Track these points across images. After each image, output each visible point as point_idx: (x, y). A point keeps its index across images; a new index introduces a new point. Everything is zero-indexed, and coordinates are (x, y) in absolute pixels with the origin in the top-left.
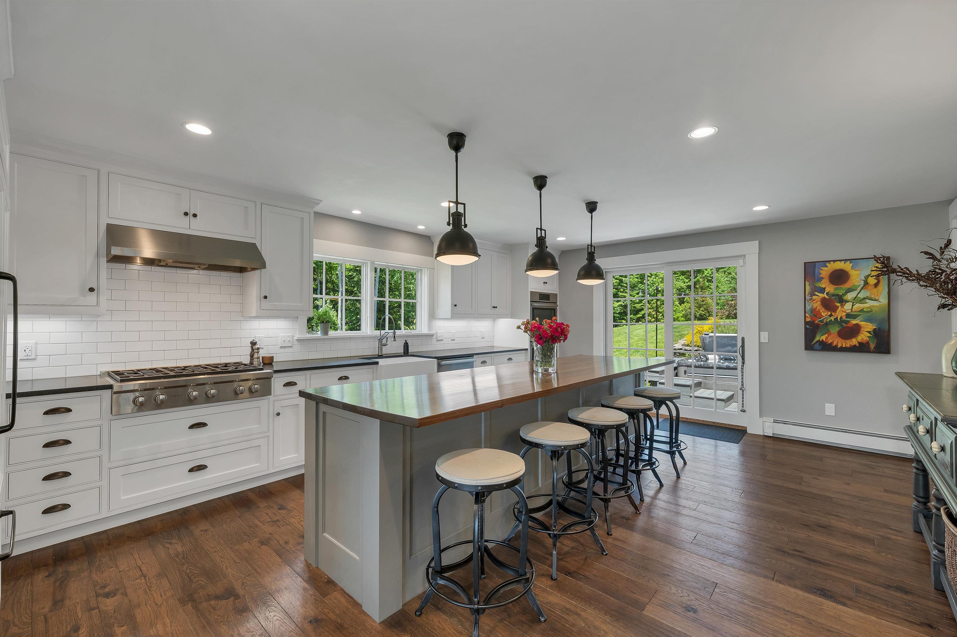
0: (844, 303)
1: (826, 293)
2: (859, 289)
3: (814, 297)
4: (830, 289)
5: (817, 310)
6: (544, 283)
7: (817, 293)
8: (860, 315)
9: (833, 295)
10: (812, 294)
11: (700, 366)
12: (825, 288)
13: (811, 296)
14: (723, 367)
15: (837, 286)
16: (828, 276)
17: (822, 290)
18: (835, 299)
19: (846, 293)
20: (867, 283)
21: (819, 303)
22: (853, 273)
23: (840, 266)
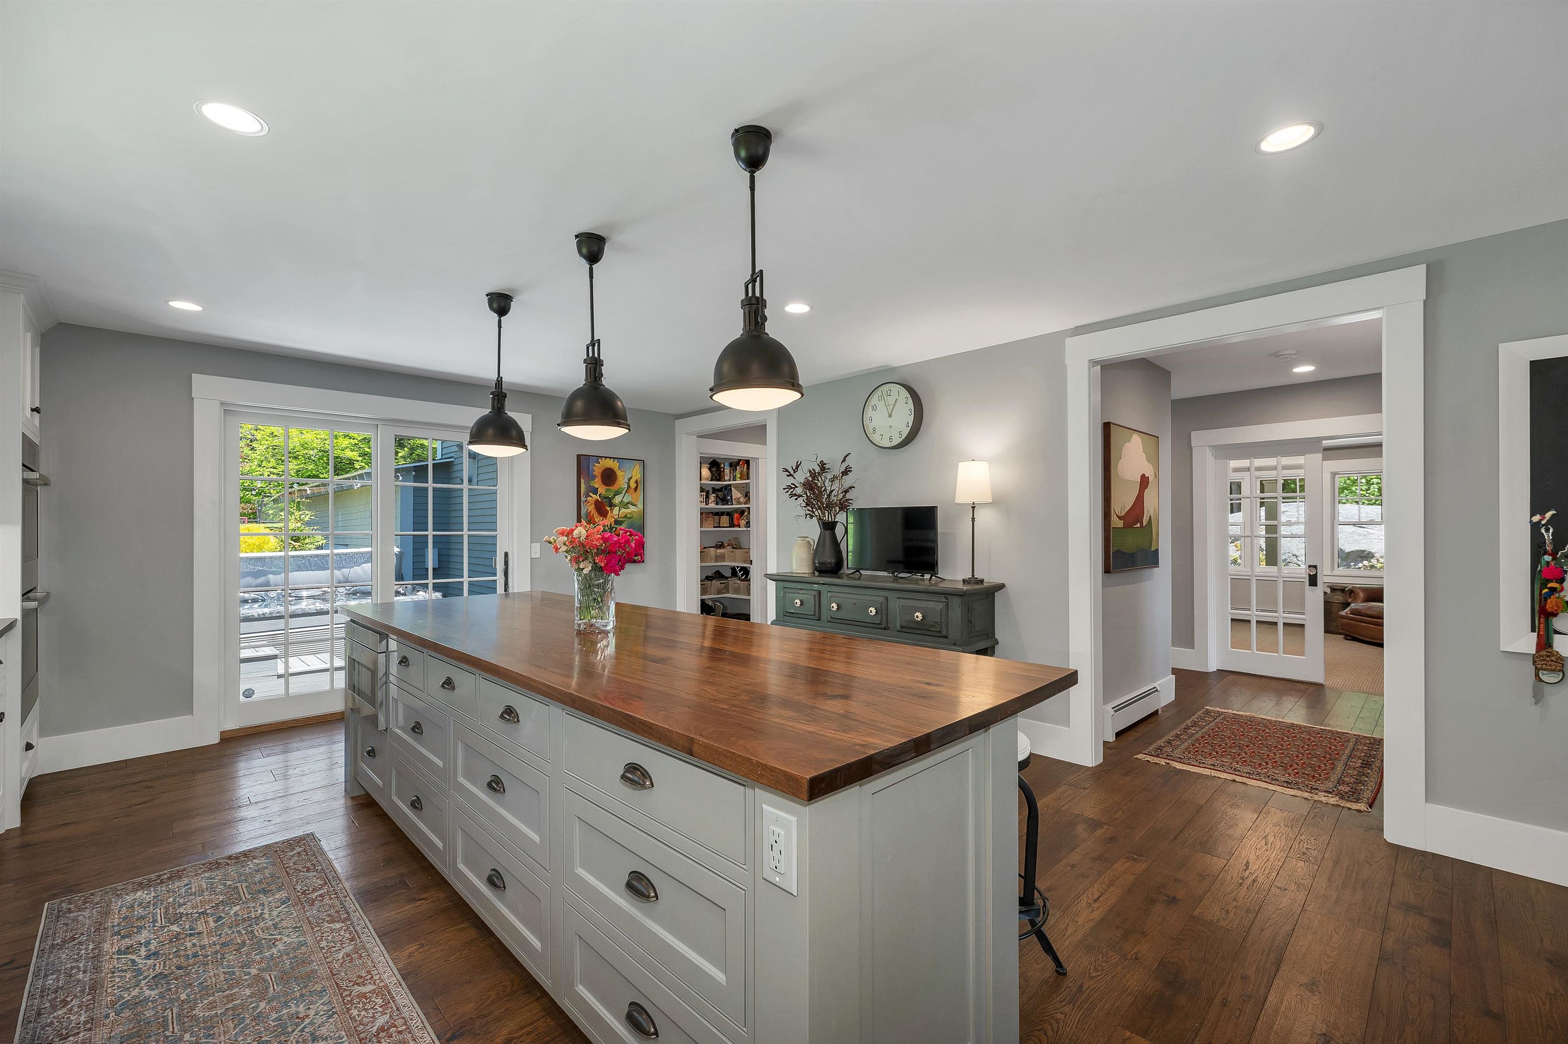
0: (613, 508)
1: (599, 495)
2: (624, 492)
3: (589, 498)
4: (602, 489)
5: (592, 515)
6: (32, 410)
7: (591, 494)
8: (625, 521)
9: (605, 498)
10: (587, 496)
11: (262, 616)
12: (598, 488)
13: (586, 497)
14: (310, 612)
15: (607, 488)
16: (600, 474)
17: (595, 491)
18: (606, 502)
19: (615, 495)
20: (630, 487)
21: (593, 506)
22: (619, 474)
23: (609, 463)
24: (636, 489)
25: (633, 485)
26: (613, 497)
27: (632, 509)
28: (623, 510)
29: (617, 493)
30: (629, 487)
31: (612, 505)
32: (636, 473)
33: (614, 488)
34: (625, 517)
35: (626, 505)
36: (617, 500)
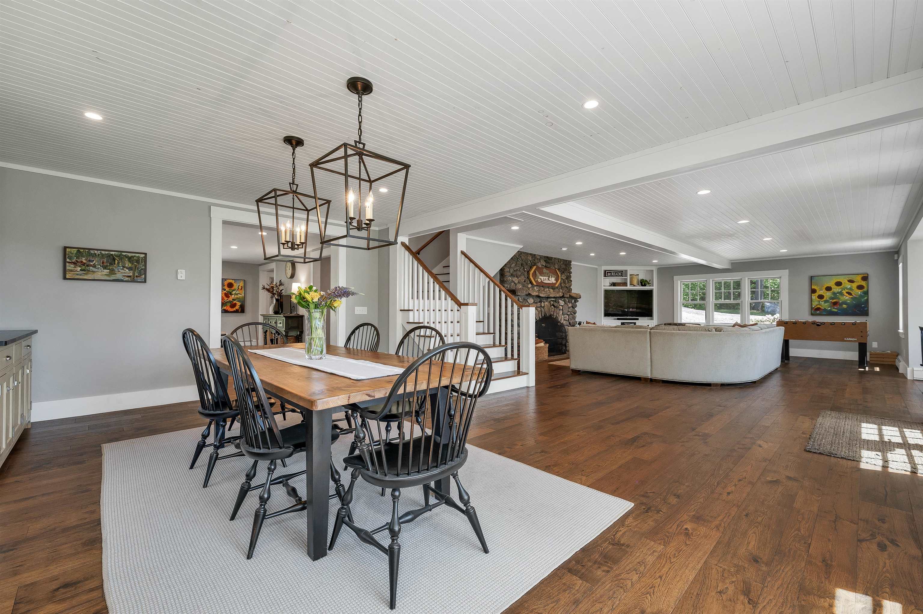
1: (227, 291)
2: (236, 290)
5: (224, 297)
9: (229, 292)
12: (227, 289)
13: (223, 293)
22: (235, 284)
23: (230, 281)
24: (241, 289)
25: (240, 288)
26: (232, 292)
27: (239, 295)
28: (236, 296)
29: (234, 290)
30: (238, 288)
31: (231, 294)
32: (242, 284)
33: (233, 289)
34: (237, 298)
35: (237, 294)
36: (234, 292)
